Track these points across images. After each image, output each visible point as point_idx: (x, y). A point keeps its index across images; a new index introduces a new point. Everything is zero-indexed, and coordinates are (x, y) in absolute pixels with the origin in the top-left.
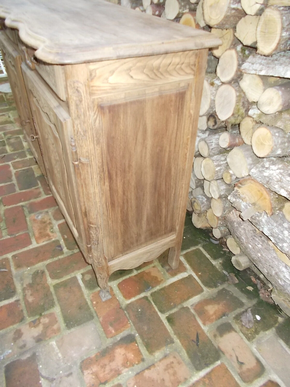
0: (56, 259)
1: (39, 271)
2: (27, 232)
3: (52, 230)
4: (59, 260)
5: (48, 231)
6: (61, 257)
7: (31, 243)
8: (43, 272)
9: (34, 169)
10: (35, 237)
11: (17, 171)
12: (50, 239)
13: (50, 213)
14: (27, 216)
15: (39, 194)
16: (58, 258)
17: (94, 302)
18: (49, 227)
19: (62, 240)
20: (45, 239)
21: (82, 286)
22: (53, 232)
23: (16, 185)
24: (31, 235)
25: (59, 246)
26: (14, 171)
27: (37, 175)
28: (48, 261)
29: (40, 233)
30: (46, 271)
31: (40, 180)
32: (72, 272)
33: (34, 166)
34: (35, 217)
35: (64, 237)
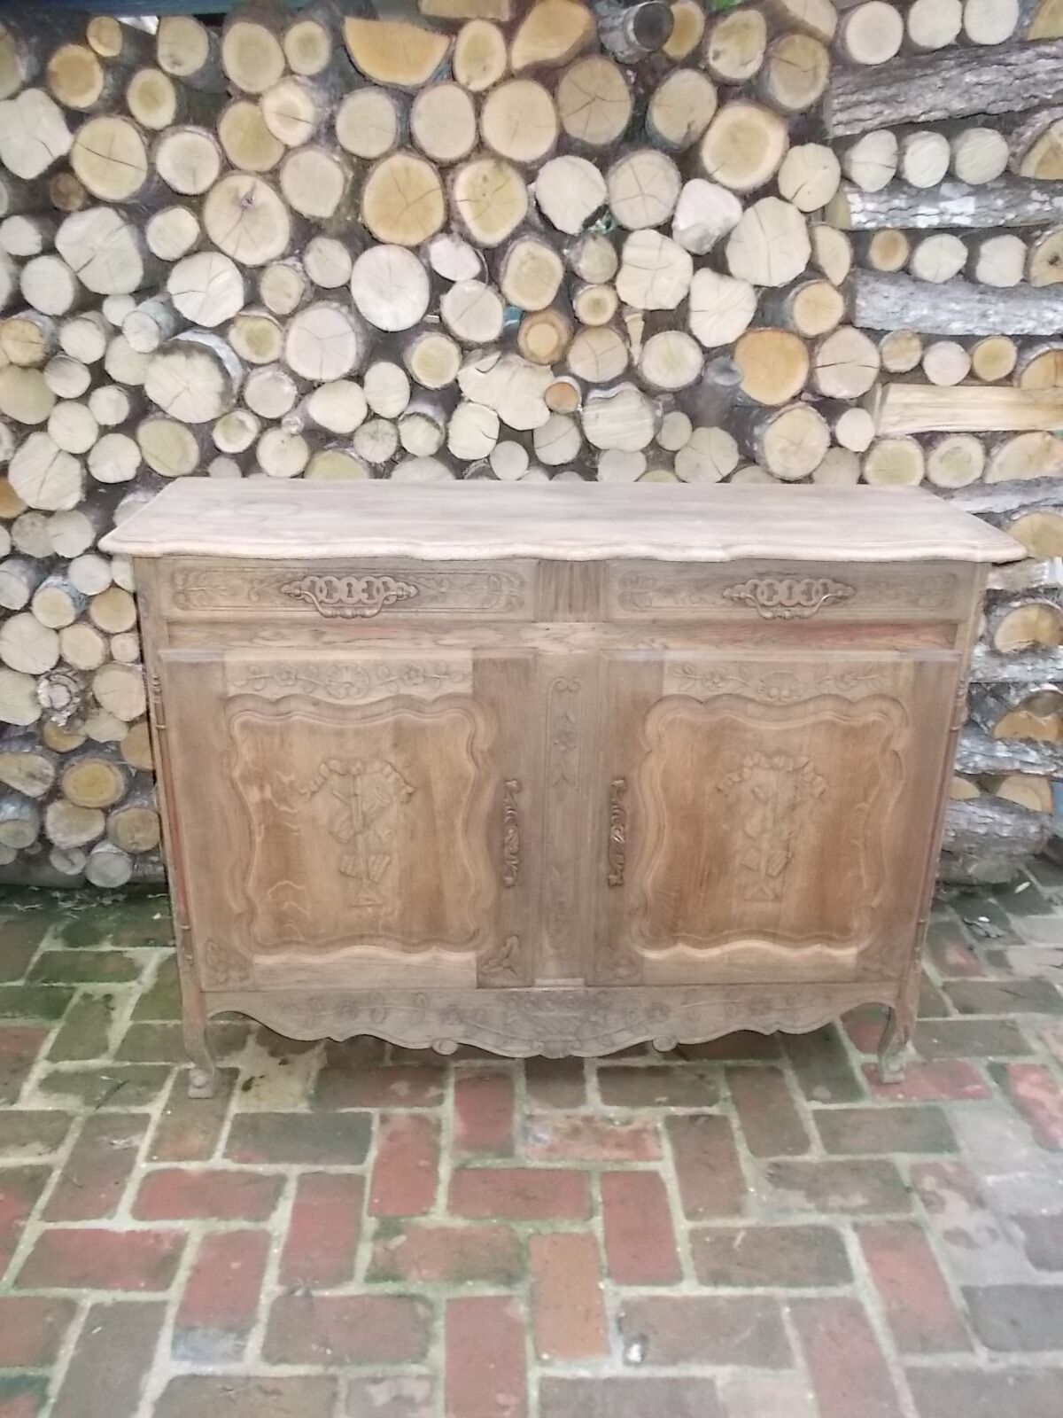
0: (738, 1134)
1: (771, 1171)
2: (596, 1175)
3: (617, 1123)
4: (744, 1128)
5: (624, 1130)
6: (735, 1123)
7: (651, 1174)
8: (777, 1166)
9: (252, 1110)
10: (628, 1160)
11: (226, 1156)
12: (656, 1132)
13: (538, 1111)
14: (522, 1165)
15: (421, 1119)
16: (739, 1129)
17: (900, 1096)
18: (600, 1125)
19: (673, 1109)
20: (650, 1142)
21: (845, 1106)
22: (628, 1122)
23: (320, 1168)
24: (617, 1168)
25: (694, 1118)
26: (218, 1161)
27: (303, 1108)
28: (742, 1150)
29: (619, 1146)
30: (774, 1159)
31: (343, 1105)
32: (796, 1113)
33: (237, 1106)
34: (539, 1145)
35: (660, 1104)
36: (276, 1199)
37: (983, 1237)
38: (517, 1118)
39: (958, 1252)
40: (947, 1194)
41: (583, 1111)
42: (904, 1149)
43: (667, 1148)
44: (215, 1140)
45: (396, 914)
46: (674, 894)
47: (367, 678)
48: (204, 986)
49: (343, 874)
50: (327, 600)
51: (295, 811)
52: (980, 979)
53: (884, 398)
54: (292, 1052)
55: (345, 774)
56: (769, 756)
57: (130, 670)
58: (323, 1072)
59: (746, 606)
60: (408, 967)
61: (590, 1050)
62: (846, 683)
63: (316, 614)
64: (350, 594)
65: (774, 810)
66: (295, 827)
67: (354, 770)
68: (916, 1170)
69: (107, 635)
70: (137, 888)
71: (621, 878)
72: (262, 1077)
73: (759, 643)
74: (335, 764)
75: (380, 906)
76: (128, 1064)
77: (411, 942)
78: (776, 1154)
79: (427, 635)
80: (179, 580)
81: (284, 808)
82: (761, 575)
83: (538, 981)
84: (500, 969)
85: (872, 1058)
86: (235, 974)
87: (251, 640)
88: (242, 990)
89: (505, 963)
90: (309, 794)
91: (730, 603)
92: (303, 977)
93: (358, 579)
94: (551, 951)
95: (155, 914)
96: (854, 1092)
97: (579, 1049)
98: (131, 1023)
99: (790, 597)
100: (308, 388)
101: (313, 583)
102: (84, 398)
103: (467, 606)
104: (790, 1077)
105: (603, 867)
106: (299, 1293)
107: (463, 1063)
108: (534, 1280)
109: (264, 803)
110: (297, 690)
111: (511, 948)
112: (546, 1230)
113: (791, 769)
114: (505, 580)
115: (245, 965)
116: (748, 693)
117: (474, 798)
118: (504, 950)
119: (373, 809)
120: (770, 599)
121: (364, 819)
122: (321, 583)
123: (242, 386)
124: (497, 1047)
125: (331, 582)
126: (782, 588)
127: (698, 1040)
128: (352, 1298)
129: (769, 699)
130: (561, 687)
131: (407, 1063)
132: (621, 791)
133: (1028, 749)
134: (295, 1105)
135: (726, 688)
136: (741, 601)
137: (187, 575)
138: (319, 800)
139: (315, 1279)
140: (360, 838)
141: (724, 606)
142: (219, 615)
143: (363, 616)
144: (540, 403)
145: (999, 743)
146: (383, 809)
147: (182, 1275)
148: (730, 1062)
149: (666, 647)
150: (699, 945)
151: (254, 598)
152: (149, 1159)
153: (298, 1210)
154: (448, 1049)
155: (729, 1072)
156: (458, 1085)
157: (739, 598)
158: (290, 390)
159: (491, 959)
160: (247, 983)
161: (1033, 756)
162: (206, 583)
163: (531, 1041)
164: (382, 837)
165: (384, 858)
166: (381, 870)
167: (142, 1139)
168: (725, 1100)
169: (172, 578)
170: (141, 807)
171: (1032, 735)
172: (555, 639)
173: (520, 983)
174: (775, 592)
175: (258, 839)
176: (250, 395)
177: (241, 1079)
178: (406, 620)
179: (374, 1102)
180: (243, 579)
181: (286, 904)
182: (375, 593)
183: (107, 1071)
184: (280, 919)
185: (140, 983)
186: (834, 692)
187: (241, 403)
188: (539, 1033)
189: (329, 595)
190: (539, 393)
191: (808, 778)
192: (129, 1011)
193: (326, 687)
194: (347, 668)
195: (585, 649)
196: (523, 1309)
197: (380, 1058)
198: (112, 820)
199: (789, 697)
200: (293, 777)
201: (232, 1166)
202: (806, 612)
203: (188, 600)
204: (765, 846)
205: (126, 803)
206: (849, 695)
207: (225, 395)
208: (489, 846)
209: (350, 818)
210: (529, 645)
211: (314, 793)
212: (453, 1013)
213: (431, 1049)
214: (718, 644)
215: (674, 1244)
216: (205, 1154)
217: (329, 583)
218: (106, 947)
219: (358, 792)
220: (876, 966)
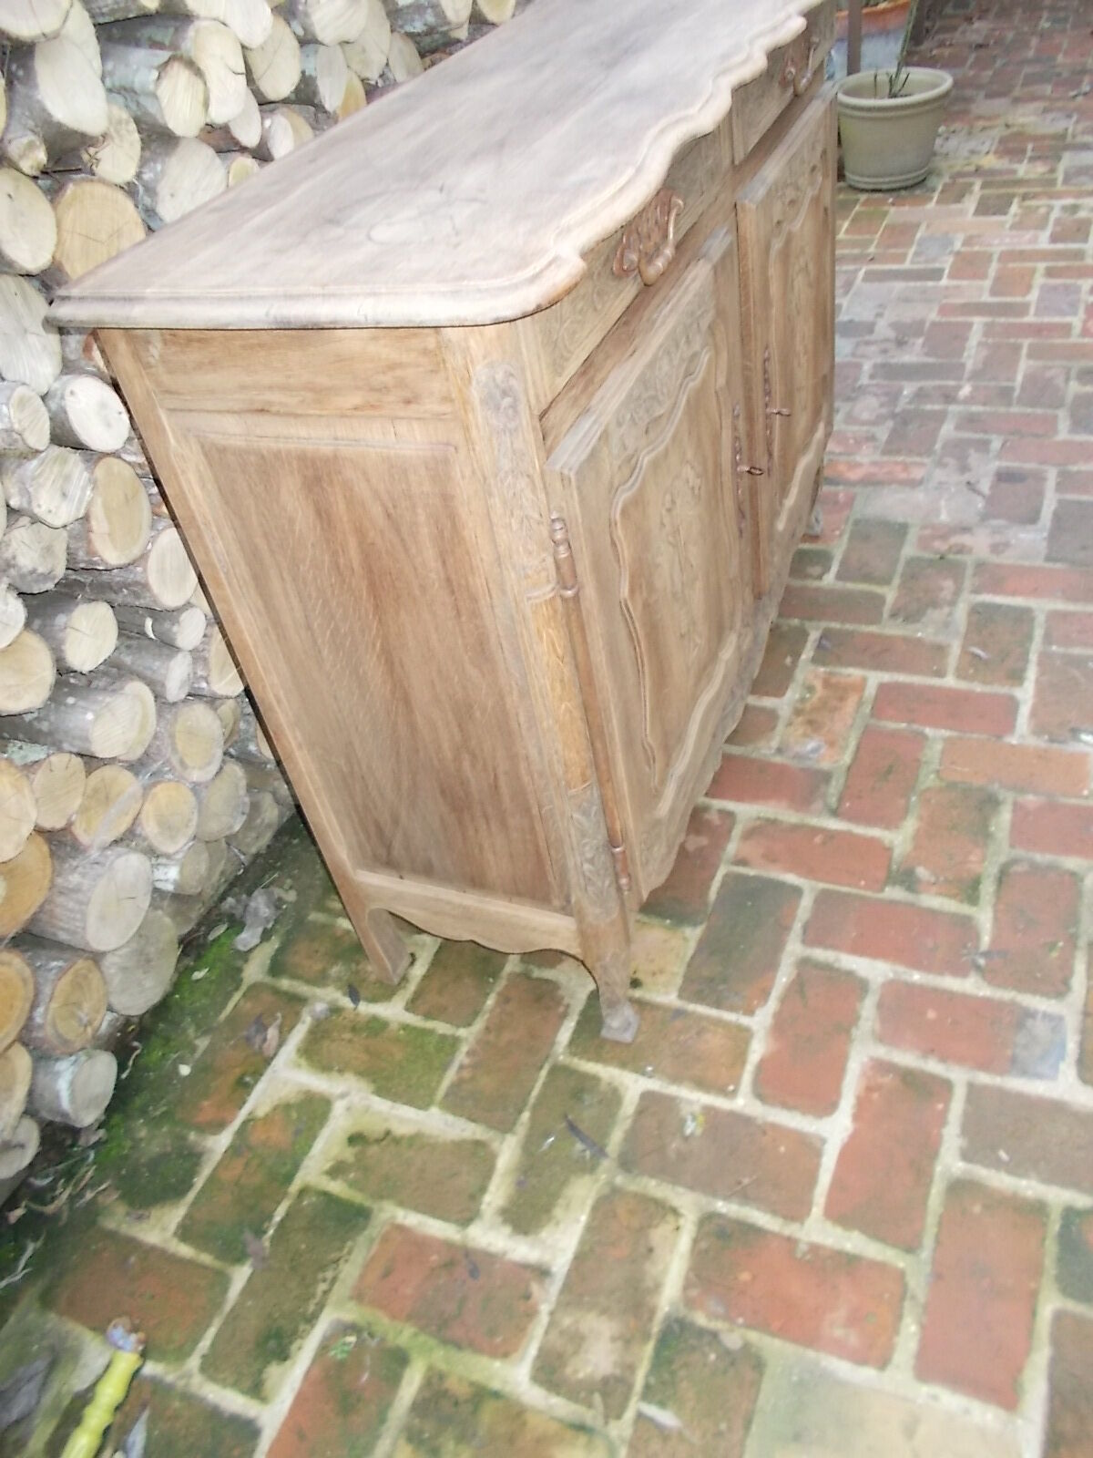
0: (849, 627)
1: (900, 619)
2: (873, 721)
3: (809, 695)
4: (843, 622)
5: (820, 691)
6: (835, 625)
7: (883, 688)
8: (894, 615)
9: (678, 981)
10: (861, 698)
11: (748, 1013)
12: (831, 674)
13: (774, 744)
14: (844, 768)
15: (752, 833)
16: (844, 625)
17: (838, 532)
18: (807, 706)
19: (803, 657)
20: (842, 680)
21: (836, 563)
22: (810, 688)
23: (797, 926)
24: (868, 706)
25: (820, 647)
26: (757, 1021)
27: (693, 934)
29: (841, 699)
30: (886, 615)
31: (703, 895)
32: (835, 590)
33: (663, 995)
34: (823, 751)
35: (794, 663)
36: (838, 970)
37: (998, 538)
38: (778, 759)
39: (1012, 552)
40: (953, 541)
41: (785, 713)
42: (900, 546)
43: (855, 673)
44: (718, 1023)
68: (922, 548)
76: (526, 1116)
78: (880, 613)
96: (822, 555)
98: (433, 1111)
104: (792, 581)
106: (982, 962)
108: (996, 786)
112: (935, 766)
128: (996, 919)
134: (686, 939)
139: (965, 946)
147: (933, 1066)
152: (729, 1094)
167: (690, 1102)
168: (804, 624)
179: (711, 868)
183: (528, 1145)
185: (343, 1096)
192: (405, 1112)
196: (1031, 799)
201: (770, 1007)
215: (971, 692)
216: (740, 1033)
218: (221, 1142)
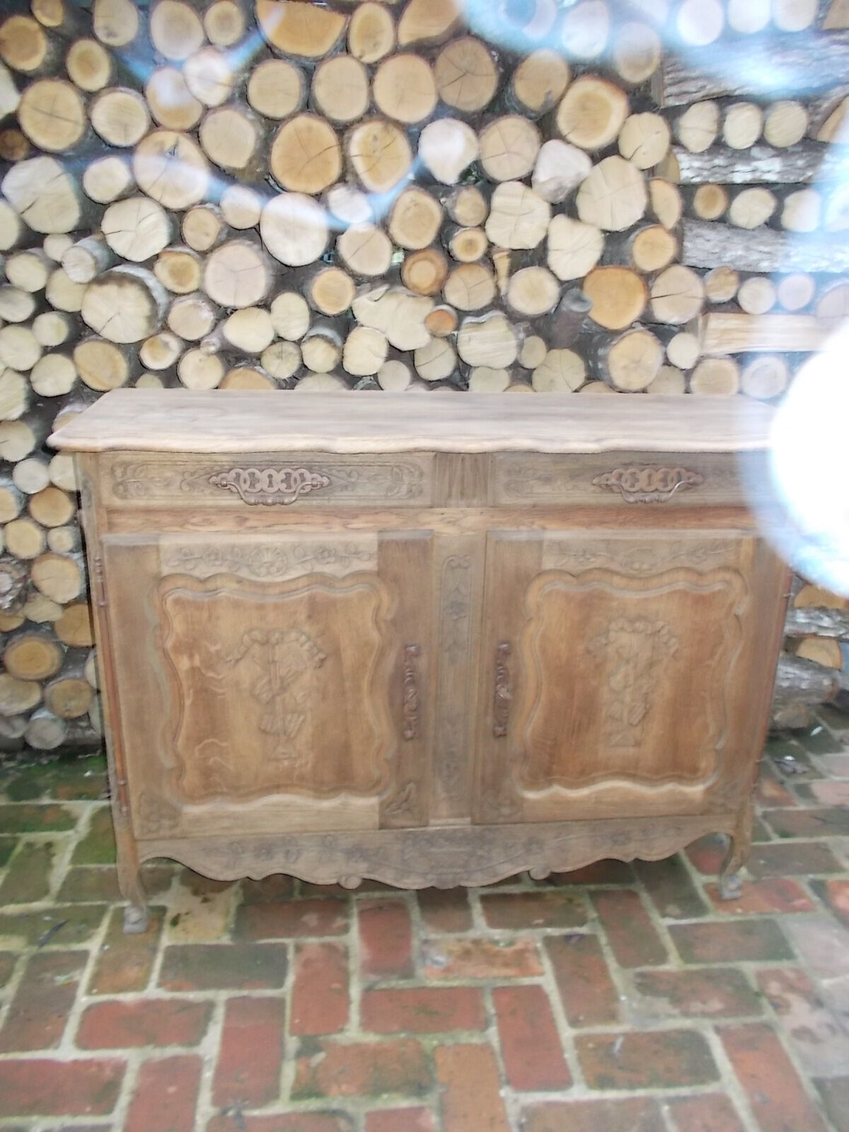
0: (607, 950)
1: (638, 981)
2: (488, 991)
3: (502, 944)
4: (611, 945)
5: (511, 949)
6: (603, 940)
7: (535, 988)
8: (642, 975)
9: (181, 943)
10: (515, 976)
11: (160, 985)
12: (536, 952)
13: (433, 936)
14: (423, 985)
15: (331, 948)
16: (606, 945)
17: (739, 911)
18: (488, 946)
19: (549, 930)
20: (532, 960)
21: (693, 921)
22: (511, 943)
23: (245, 993)
24: (506, 983)
25: (568, 938)
26: (153, 991)
27: (226, 940)
28: (612, 963)
29: (506, 965)
30: (639, 970)
31: (262, 937)
32: (653, 929)
33: (167, 939)
34: (436, 967)
35: (538, 926)
36: (206, 1025)
37: (823, 1033)
38: (415, 943)
39: (805, 1047)
40: (791, 997)
41: (472, 934)
42: (750, 957)
43: (547, 965)
44: (149, 971)
45: (310, 765)
46: (549, 743)
47: (285, 558)
48: (137, 834)
49: (264, 731)
50: (249, 490)
51: (220, 677)
52: (791, 808)
53: (705, 324)
54: (213, 891)
55: (265, 643)
56: (632, 621)
57: (67, 558)
58: (241, 908)
59: (612, 491)
60: (319, 812)
61: (476, 881)
62: (699, 557)
63: (241, 502)
64: (271, 485)
65: (635, 667)
66: (220, 691)
67: (273, 640)
68: (761, 976)
69: (46, 529)
70: (68, 750)
71: (505, 729)
72: (187, 914)
73: (623, 524)
74: (257, 635)
75: (295, 759)
76: (68, 904)
77: (321, 788)
78: (639, 965)
79: (338, 520)
80: (119, 472)
81: (211, 674)
82: (626, 465)
83: (432, 821)
84: (400, 811)
85: (713, 879)
86: (166, 823)
87: (182, 526)
88: (172, 837)
89: (405, 806)
90: (233, 662)
91: (599, 490)
92: (226, 823)
93: (278, 471)
94: (443, 795)
95: (86, 772)
96: (699, 909)
97: (467, 880)
98: (69, 868)
99: (649, 484)
100: (224, 313)
101: (238, 475)
102: (29, 323)
103: (372, 494)
104: (646, 899)
105: (489, 720)
106: (231, 1113)
107: (363, 895)
108: (441, 1090)
109: (193, 670)
110: (224, 570)
111: (410, 792)
112: (449, 1042)
113: (649, 632)
114: (406, 471)
115: (175, 815)
116: (614, 566)
117: (378, 663)
118: (404, 795)
119: (290, 674)
120: (633, 486)
121: (282, 682)
122: (245, 474)
123: (167, 312)
124: (396, 880)
125: (254, 474)
126: (643, 476)
127: (568, 869)
128: (278, 1117)
129: (631, 572)
130: (454, 564)
131: (314, 897)
132: (506, 653)
133: (821, 616)
134: (218, 938)
135: (596, 562)
136: (608, 488)
137: (125, 469)
138: (242, 665)
139: (244, 1100)
140: (278, 699)
141: (594, 492)
142: (156, 503)
143: (283, 504)
144: (421, 327)
145: (798, 611)
146: (298, 674)
147: (124, 1100)
148: (592, 887)
149: (544, 528)
150: (571, 785)
151: (186, 488)
152: (89, 992)
153: (227, 1035)
154: (353, 883)
155: (593, 895)
156: (361, 913)
157: (607, 485)
158: (207, 315)
159: (391, 803)
160: (177, 831)
161: (826, 622)
162: (142, 475)
163: (427, 874)
164: (298, 699)
165: (299, 717)
166: (296, 728)
167: (81, 974)
168: (593, 920)
169: (112, 471)
170: (74, 678)
171: (824, 604)
172: (449, 522)
173: (416, 823)
174: (637, 480)
175: (188, 702)
176: (173, 320)
177: (170, 915)
178: (319, 507)
179: (288, 934)
180: (176, 471)
181: (211, 761)
182: (292, 482)
183: (48, 912)
184: (206, 773)
185: (77, 832)
186: (688, 564)
187: (165, 328)
188: (432, 867)
189: (252, 485)
190: (421, 319)
191: (664, 639)
192: (68, 856)
193: (249, 566)
194: (267, 549)
195: (474, 531)
196: (434, 1119)
197: (291, 893)
198: (48, 690)
199: (650, 570)
200: (218, 647)
201: (165, 995)
202: (664, 497)
203: (126, 490)
204: (628, 699)
205: (60, 676)
206: (699, 567)
207: (152, 318)
208: (392, 704)
209: (270, 682)
210: (427, 527)
211: (238, 661)
212: (356, 852)
213: (338, 884)
214: (588, 525)
215: (561, 1051)
216: (140, 984)
217: (252, 475)
218: (46, 801)
219: (276, 658)
220: (720, 801)
